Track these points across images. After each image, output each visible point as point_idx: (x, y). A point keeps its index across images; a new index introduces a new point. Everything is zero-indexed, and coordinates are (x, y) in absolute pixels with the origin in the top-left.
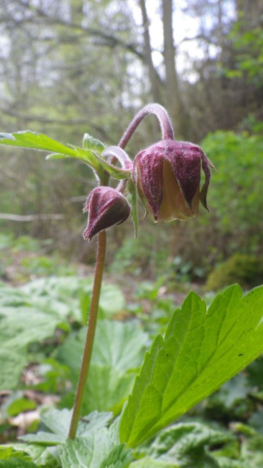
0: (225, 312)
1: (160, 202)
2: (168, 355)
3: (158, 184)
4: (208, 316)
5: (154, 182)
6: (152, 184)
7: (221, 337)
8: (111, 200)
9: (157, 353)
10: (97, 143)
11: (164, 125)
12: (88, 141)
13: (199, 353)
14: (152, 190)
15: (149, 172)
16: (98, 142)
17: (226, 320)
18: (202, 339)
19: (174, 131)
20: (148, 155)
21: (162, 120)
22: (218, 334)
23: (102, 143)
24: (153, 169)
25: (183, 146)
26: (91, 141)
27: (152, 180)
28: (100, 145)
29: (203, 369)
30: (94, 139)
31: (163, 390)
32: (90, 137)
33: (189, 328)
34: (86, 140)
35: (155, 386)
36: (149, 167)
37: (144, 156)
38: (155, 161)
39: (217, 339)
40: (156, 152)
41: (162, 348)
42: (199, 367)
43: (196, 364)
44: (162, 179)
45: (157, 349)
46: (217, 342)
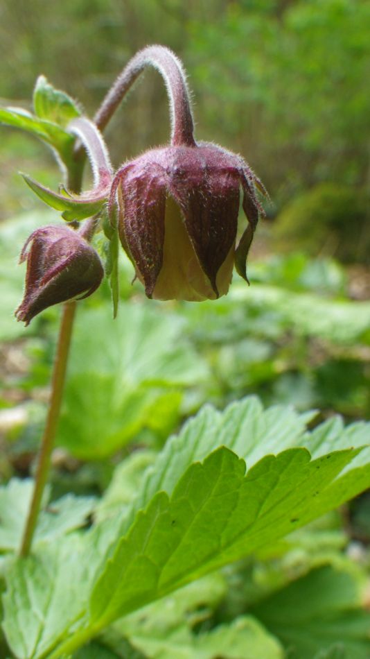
0: (277, 479)
1: (158, 271)
2: (174, 522)
3: (155, 239)
4: (246, 480)
5: (146, 233)
6: (143, 237)
7: (265, 507)
8: (64, 259)
9: (157, 517)
10: (61, 100)
11: (176, 108)
12: (43, 95)
13: (225, 524)
14: (143, 247)
15: (138, 213)
16: (64, 97)
17: (277, 488)
18: (233, 509)
19: (196, 121)
20: (138, 179)
21: (174, 96)
22: (261, 503)
23: (71, 100)
24: (146, 207)
25: (208, 162)
26: (49, 94)
27: (143, 230)
28: (67, 104)
29: (229, 544)
30: (56, 92)
31: (162, 564)
32: (48, 86)
33: (213, 493)
34: (39, 93)
35: (150, 557)
36: (139, 204)
37: (131, 177)
38: (151, 194)
39: (259, 510)
40: (154, 175)
41: (166, 511)
42: (223, 541)
43: (219, 538)
44: (163, 230)
45: (158, 510)
46: (257, 513)
